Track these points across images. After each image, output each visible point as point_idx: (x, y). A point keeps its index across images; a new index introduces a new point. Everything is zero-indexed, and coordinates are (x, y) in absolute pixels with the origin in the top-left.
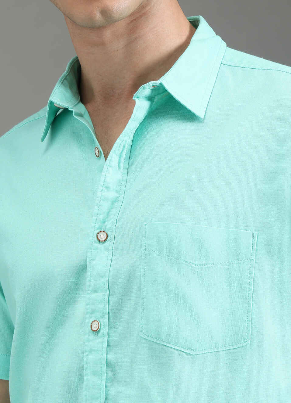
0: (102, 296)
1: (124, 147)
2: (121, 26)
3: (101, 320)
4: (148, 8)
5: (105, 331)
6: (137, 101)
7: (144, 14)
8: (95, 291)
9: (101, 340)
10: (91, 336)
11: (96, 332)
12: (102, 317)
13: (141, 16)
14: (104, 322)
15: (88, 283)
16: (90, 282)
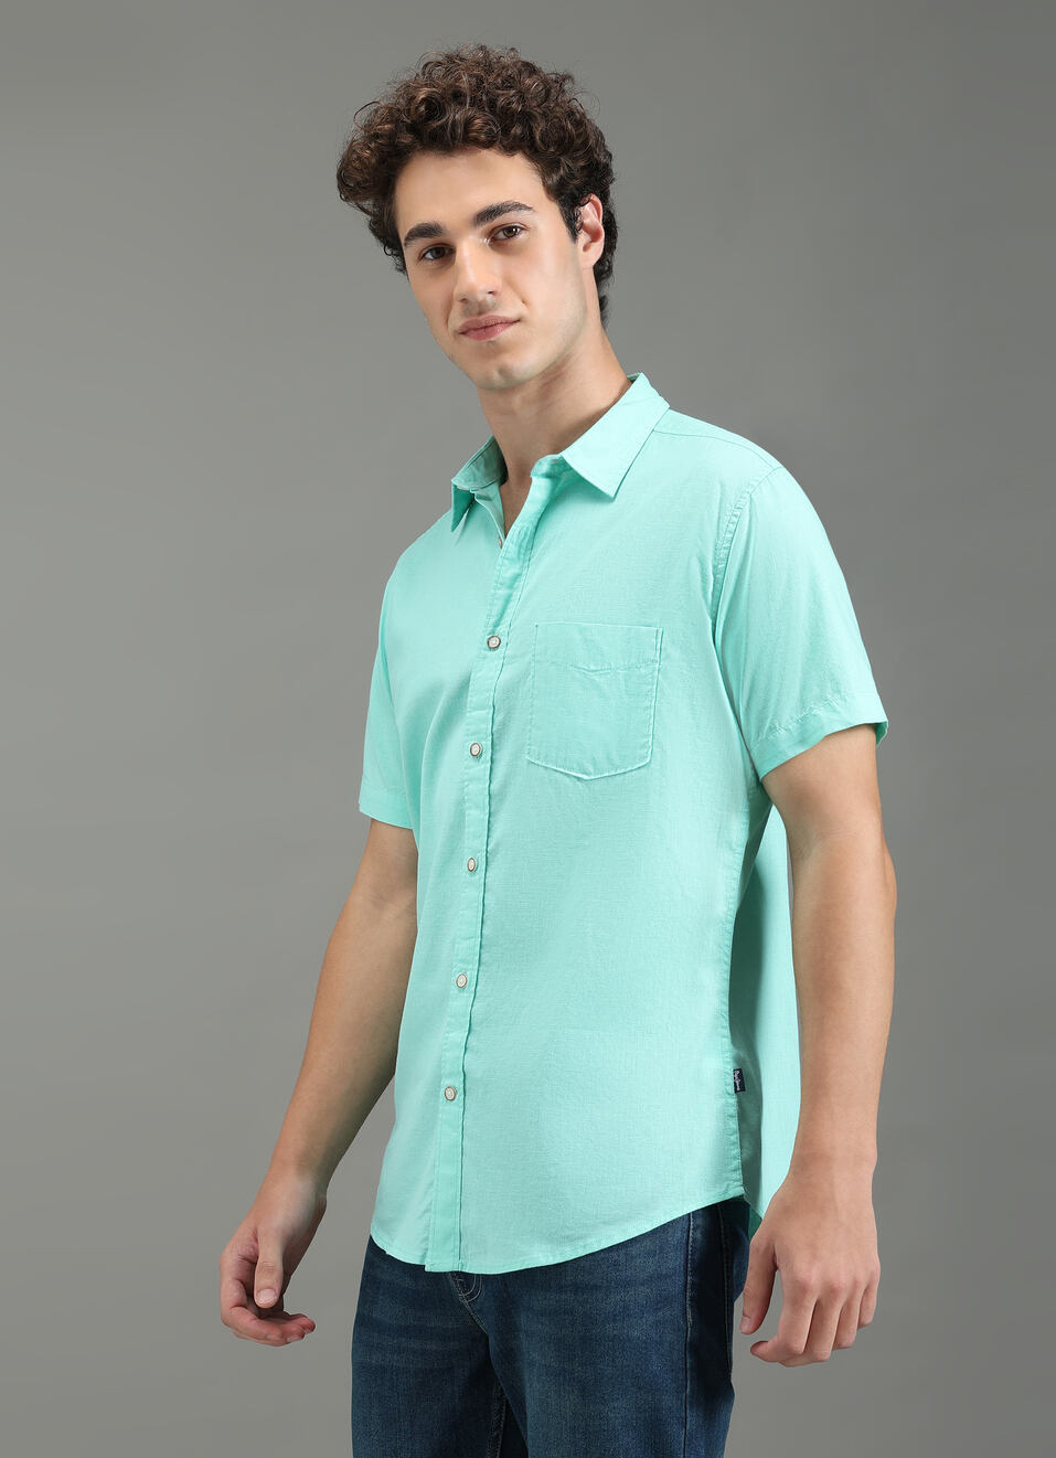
0: (487, 713)
1: (526, 534)
2: (532, 389)
3: (483, 743)
4: (563, 370)
5: (487, 756)
6: (534, 479)
7: (559, 376)
8: (475, 709)
9: (483, 766)
10: (472, 762)
11: (478, 756)
12: (485, 739)
13: (555, 379)
14: (486, 745)
15: (469, 698)
16: (473, 698)
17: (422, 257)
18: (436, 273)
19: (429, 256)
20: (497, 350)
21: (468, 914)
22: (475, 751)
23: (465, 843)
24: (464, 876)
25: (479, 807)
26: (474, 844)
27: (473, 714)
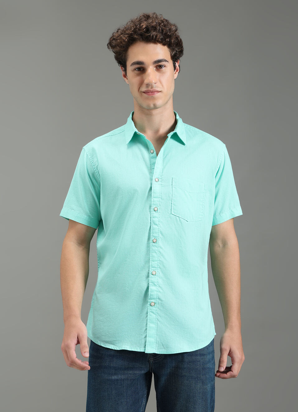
0: (159, 199)
3: (158, 207)
5: (159, 211)
6: (169, 136)
9: (158, 214)
11: (156, 211)
16: (154, 195)
17: (135, 69)
18: (138, 75)
19: (137, 69)
20: (154, 99)
21: (154, 254)
22: (156, 209)
23: (151, 235)
24: (151, 244)
25: (157, 225)
26: (155, 235)
27: (154, 199)
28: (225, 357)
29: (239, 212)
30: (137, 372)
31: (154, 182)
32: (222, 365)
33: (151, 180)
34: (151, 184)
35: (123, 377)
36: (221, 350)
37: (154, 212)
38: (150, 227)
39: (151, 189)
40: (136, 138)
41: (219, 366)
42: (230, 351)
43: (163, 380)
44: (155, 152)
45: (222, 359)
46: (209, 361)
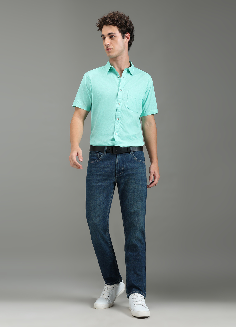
5: (121, 105)
21: (117, 125)
22: (119, 104)
23: (116, 116)
24: (116, 120)
25: (119, 112)
26: (118, 116)
27: (119, 99)
28: (152, 176)
29: (156, 111)
30: (109, 182)
31: (119, 91)
32: (150, 179)
33: (118, 90)
34: (118, 92)
35: (102, 184)
36: (150, 172)
37: (119, 105)
38: (116, 112)
39: (118, 94)
40: (111, 70)
41: (149, 180)
42: (154, 173)
43: (122, 186)
44: (120, 77)
45: (150, 176)
46: (144, 177)
